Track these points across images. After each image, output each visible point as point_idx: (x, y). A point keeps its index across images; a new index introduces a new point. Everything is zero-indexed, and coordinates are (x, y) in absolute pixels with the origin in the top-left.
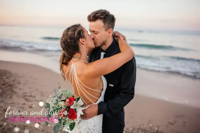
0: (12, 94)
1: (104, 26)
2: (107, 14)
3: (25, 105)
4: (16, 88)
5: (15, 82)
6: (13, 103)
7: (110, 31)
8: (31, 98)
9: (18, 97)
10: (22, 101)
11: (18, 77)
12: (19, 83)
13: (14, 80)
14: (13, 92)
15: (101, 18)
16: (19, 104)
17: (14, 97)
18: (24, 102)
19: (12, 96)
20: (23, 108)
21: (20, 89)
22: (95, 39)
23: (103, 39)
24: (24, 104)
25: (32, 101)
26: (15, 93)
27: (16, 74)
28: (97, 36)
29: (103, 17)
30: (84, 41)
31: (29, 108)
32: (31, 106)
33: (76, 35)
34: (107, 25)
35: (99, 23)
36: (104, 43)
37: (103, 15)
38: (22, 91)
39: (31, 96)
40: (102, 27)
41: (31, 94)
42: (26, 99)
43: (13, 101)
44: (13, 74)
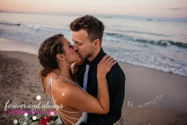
0: (20, 84)
1: (89, 36)
2: (92, 22)
3: (29, 97)
4: (24, 77)
5: (24, 71)
6: (19, 94)
7: (97, 41)
8: (36, 88)
9: (25, 87)
10: (27, 92)
11: (27, 66)
12: (27, 73)
13: (23, 69)
14: (21, 82)
15: (85, 28)
16: (24, 95)
17: (21, 87)
18: (29, 93)
19: (19, 86)
20: (27, 99)
21: (28, 79)
22: (79, 51)
23: (89, 51)
24: (29, 95)
25: (36, 92)
26: (23, 83)
27: (26, 63)
28: (81, 48)
29: (87, 26)
30: (63, 56)
31: (33, 99)
32: (35, 97)
33: (52, 50)
34: (92, 35)
35: (83, 32)
36: (90, 55)
37: (87, 24)
38: (29, 81)
39: (36, 87)
40: (87, 38)
41: (37, 84)
42: (32, 90)
43: (19, 92)
44: (23, 63)
